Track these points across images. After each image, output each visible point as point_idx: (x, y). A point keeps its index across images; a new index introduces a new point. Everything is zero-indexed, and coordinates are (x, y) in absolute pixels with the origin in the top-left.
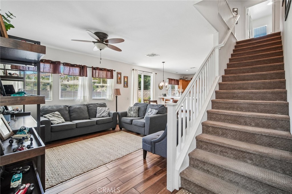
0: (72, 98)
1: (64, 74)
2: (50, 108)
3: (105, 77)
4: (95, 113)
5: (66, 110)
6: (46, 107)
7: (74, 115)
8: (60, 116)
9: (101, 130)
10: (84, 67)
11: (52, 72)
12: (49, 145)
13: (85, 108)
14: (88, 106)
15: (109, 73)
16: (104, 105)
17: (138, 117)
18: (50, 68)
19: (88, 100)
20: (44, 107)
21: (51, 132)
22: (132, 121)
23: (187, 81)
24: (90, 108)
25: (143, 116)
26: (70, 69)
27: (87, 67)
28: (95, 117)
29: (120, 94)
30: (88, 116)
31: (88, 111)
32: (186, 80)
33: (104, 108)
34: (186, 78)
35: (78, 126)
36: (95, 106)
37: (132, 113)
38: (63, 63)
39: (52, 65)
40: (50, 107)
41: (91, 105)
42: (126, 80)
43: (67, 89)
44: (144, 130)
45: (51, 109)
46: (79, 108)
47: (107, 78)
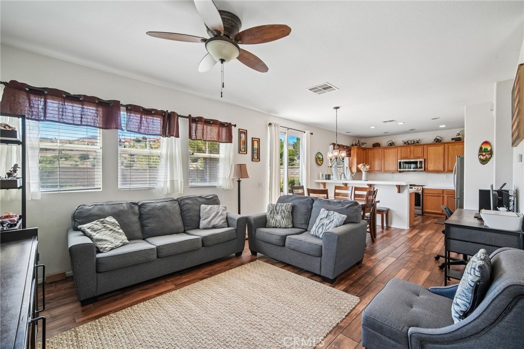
0: (147, 186)
1: (128, 131)
2: (95, 210)
3: (216, 140)
4: (196, 218)
5: (134, 213)
6: (87, 207)
7: (151, 224)
8: (117, 229)
9: (212, 259)
10: (172, 115)
11: (101, 126)
12: (91, 305)
13: (175, 208)
14: (180, 202)
15: (224, 131)
16: (214, 201)
17: (293, 227)
18: (97, 117)
19: (181, 190)
20: (82, 208)
21: (98, 272)
22: (284, 238)
23: (365, 149)
24: (185, 208)
25: (304, 226)
26: (141, 120)
27: (179, 116)
28: (198, 227)
29: (247, 176)
30: (183, 227)
31: (181, 213)
32: (363, 146)
33: (216, 206)
34: (363, 144)
35: (160, 255)
36: (195, 201)
37: (278, 217)
38: (127, 106)
39: (100, 109)
40: (96, 208)
41: (187, 201)
42: (256, 146)
43: (135, 165)
44: (319, 265)
45: (99, 213)
46: (162, 208)
47: (219, 140)
